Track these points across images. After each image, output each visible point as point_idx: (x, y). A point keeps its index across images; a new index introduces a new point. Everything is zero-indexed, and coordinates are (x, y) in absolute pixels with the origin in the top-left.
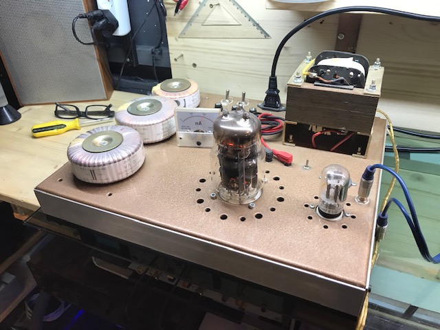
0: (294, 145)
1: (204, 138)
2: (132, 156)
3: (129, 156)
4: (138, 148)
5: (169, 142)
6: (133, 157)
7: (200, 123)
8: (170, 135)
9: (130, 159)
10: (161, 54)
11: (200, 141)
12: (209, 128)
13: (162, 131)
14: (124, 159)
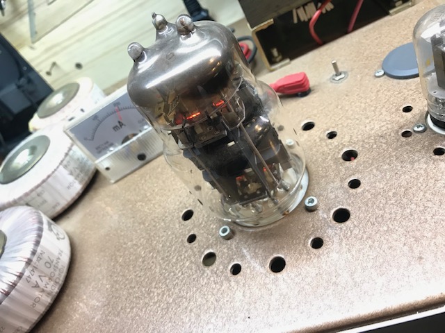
0: (288, 61)
1: (144, 142)
2: (35, 259)
3: (29, 262)
4: (40, 236)
5: (96, 186)
6: (39, 258)
7: (121, 124)
8: (90, 174)
9: (36, 267)
10: (30, 81)
11: (142, 152)
12: (140, 122)
13: (71, 178)
14: (20, 276)
